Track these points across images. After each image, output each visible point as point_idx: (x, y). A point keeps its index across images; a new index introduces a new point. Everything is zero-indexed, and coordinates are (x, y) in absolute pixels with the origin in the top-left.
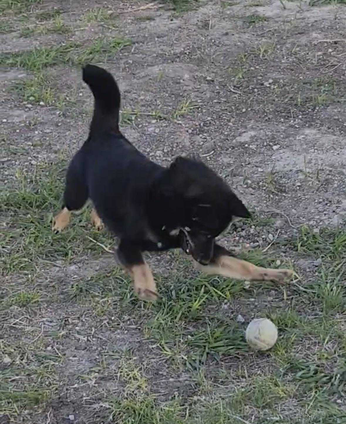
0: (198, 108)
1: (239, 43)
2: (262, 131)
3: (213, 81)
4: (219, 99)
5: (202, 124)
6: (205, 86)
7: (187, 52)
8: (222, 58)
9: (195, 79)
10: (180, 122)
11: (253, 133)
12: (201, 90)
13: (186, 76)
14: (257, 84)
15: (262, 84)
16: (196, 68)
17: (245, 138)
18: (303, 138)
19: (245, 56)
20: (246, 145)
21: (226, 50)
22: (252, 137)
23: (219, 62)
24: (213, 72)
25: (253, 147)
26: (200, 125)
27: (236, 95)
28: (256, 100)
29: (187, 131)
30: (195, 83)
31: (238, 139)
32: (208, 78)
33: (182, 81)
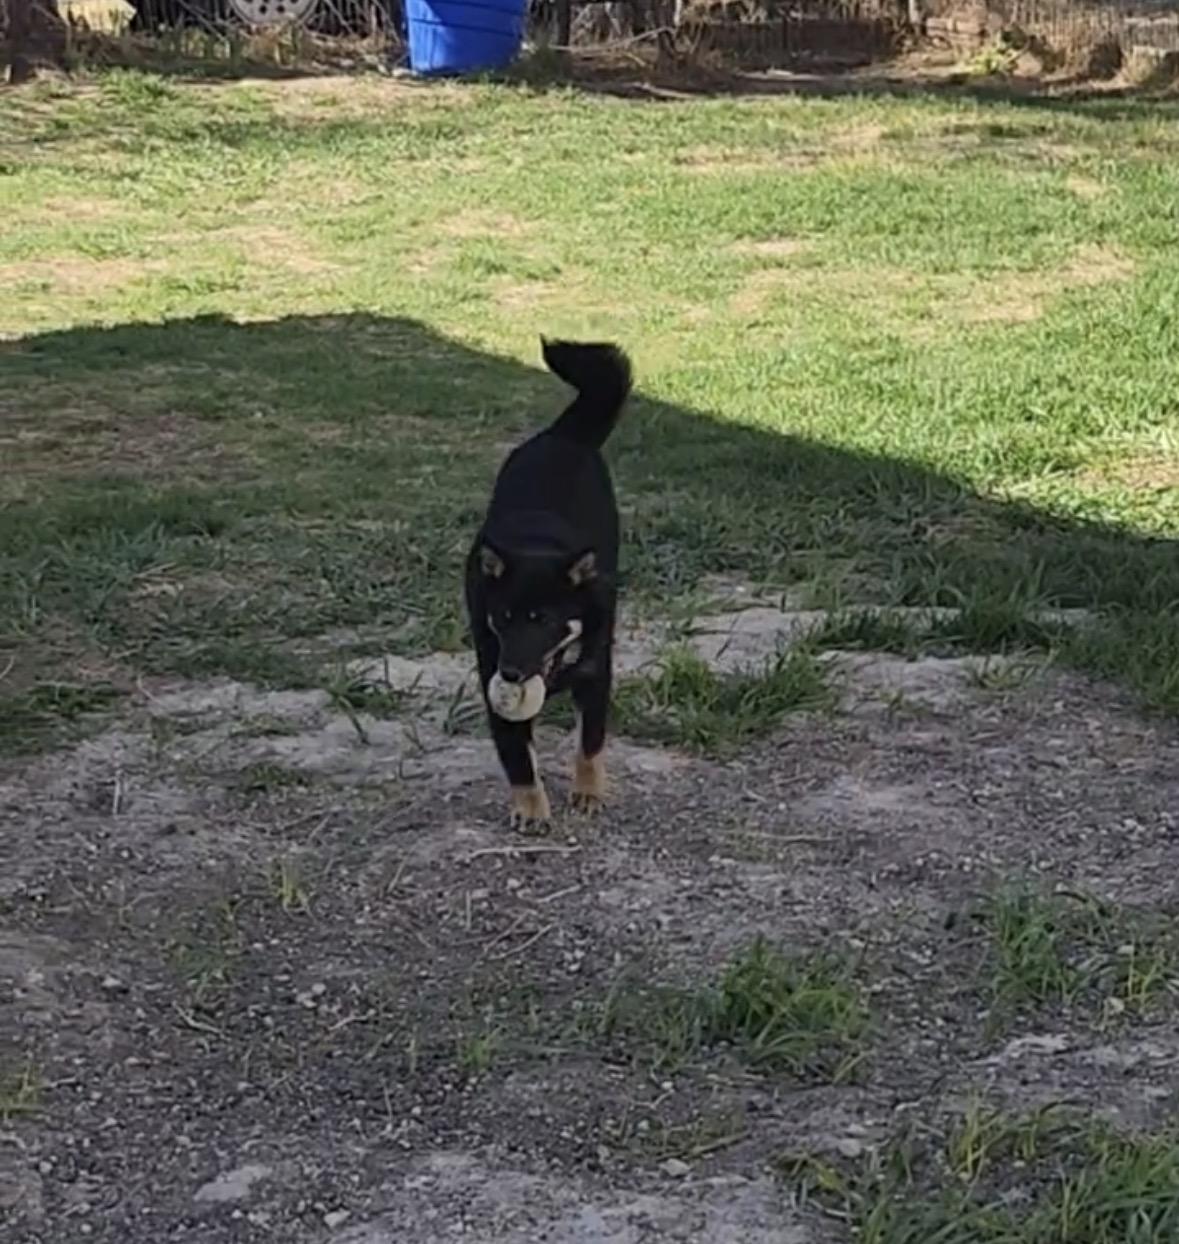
0: (73, 1086)
1: (212, 862)
2: (288, 1162)
3: (125, 991)
4: (144, 1053)
5: (86, 1143)
6: (99, 1010)
7: (37, 892)
8: (156, 912)
9: (63, 986)
10: (12, 1137)
11: (256, 1171)
12: (85, 1024)
13: (35, 977)
14: (273, 999)
15: (291, 1000)
16: (65, 947)
17: (231, 1186)
18: (426, 1184)
19: (233, 903)
20: (237, 1214)
21: (168, 886)
22: (256, 1186)
23: (146, 927)
24: (124, 961)
25: (259, 1218)
26: (79, 1143)
27: (203, 1041)
28: (270, 1057)
29: (37, 1167)
30: (62, 998)
31: (208, 1191)
32: (110, 982)
33: (18, 994)
